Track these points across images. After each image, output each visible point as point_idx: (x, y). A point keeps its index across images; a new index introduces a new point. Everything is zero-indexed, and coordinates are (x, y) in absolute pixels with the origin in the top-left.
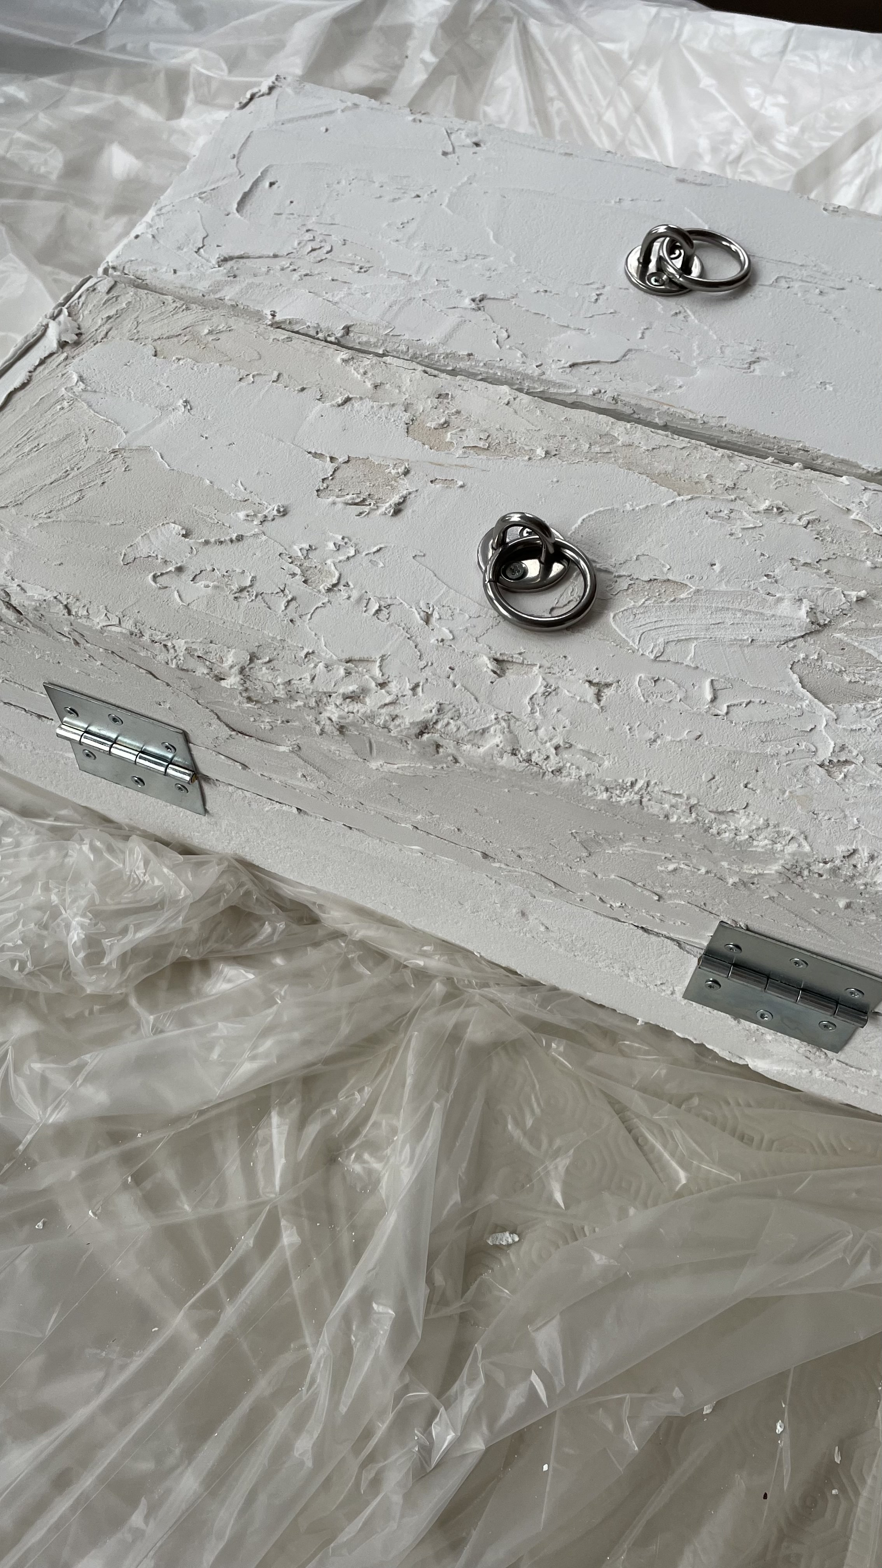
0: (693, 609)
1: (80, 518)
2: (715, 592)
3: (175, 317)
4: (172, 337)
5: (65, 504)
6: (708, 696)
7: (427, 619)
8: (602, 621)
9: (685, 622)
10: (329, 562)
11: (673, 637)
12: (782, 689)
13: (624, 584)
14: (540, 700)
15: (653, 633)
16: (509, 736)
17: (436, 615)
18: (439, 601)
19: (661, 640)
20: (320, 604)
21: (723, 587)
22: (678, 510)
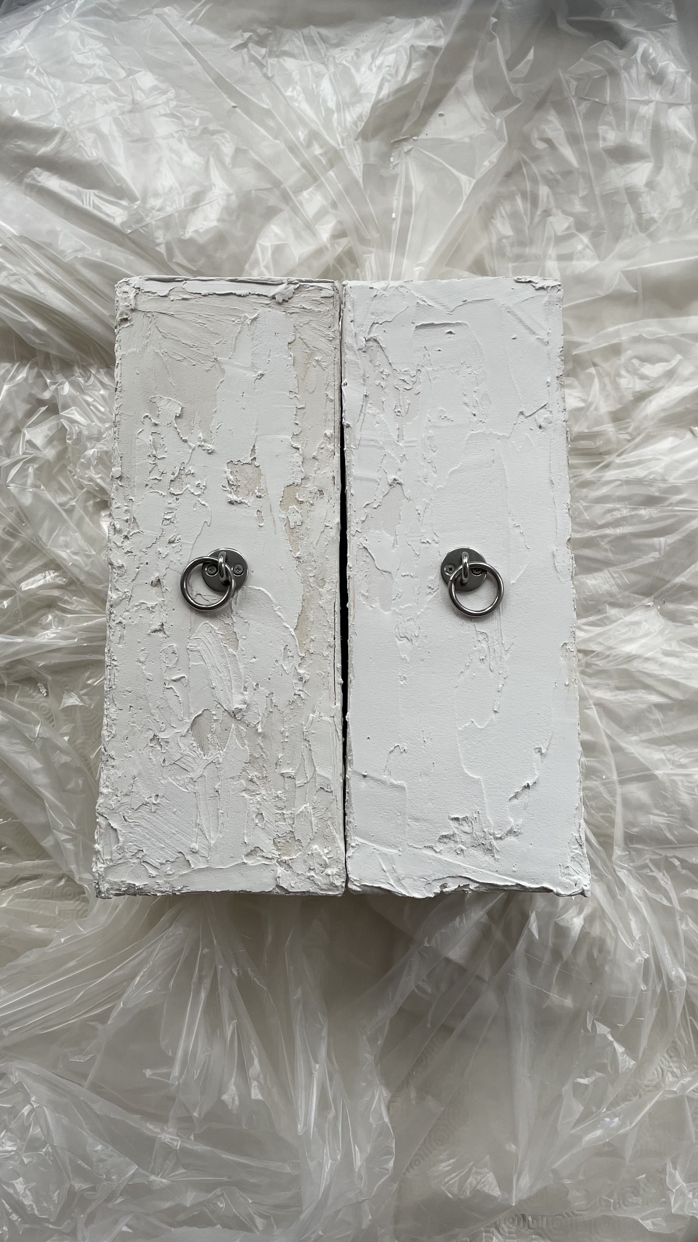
0: (223, 657)
1: (168, 366)
2: (237, 664)
3: (322, 339)
4: (306, 345)
5: (173, 357)
6: (174, 678)
7: (171, 542)
8: (202, 618)
9: (214, 655)
10: (188, 486)
11: (203, 653)
12: (192, 709)
13: (228, 621)
14: (144, 607)
15: (202, 643)
16: (118, 600)
17: (174, 545)
18: (183, 543)
19: (199, 648)
20: (160, 492)
21: (241, 666)
22: (284, 632)
